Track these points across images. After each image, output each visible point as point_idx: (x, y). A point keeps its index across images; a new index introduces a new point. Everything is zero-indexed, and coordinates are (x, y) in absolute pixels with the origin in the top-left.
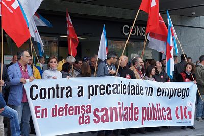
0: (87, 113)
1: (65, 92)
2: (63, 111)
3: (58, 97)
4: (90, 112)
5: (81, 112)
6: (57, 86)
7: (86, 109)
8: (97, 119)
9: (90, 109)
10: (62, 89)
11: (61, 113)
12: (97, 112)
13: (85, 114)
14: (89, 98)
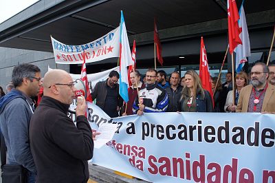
0: (140, 156)
4: (144, 157)
5: (132, 154)
7: (138, 151)
8: (153, 170)
9: (144, 152)
13: (137, 158)
14: (143, 139)
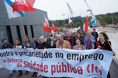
0: (21, 62)
1: (10, 53)
2: (11, 60)
3: (8, 56)
4: (22, 62)
5: (18, 62)
6: (6, 52)
7: (20, 61)
8: (25, 66)
9: (22, 61)
10: (9, 53)
11: (11, 61)
12: (25, 63)
